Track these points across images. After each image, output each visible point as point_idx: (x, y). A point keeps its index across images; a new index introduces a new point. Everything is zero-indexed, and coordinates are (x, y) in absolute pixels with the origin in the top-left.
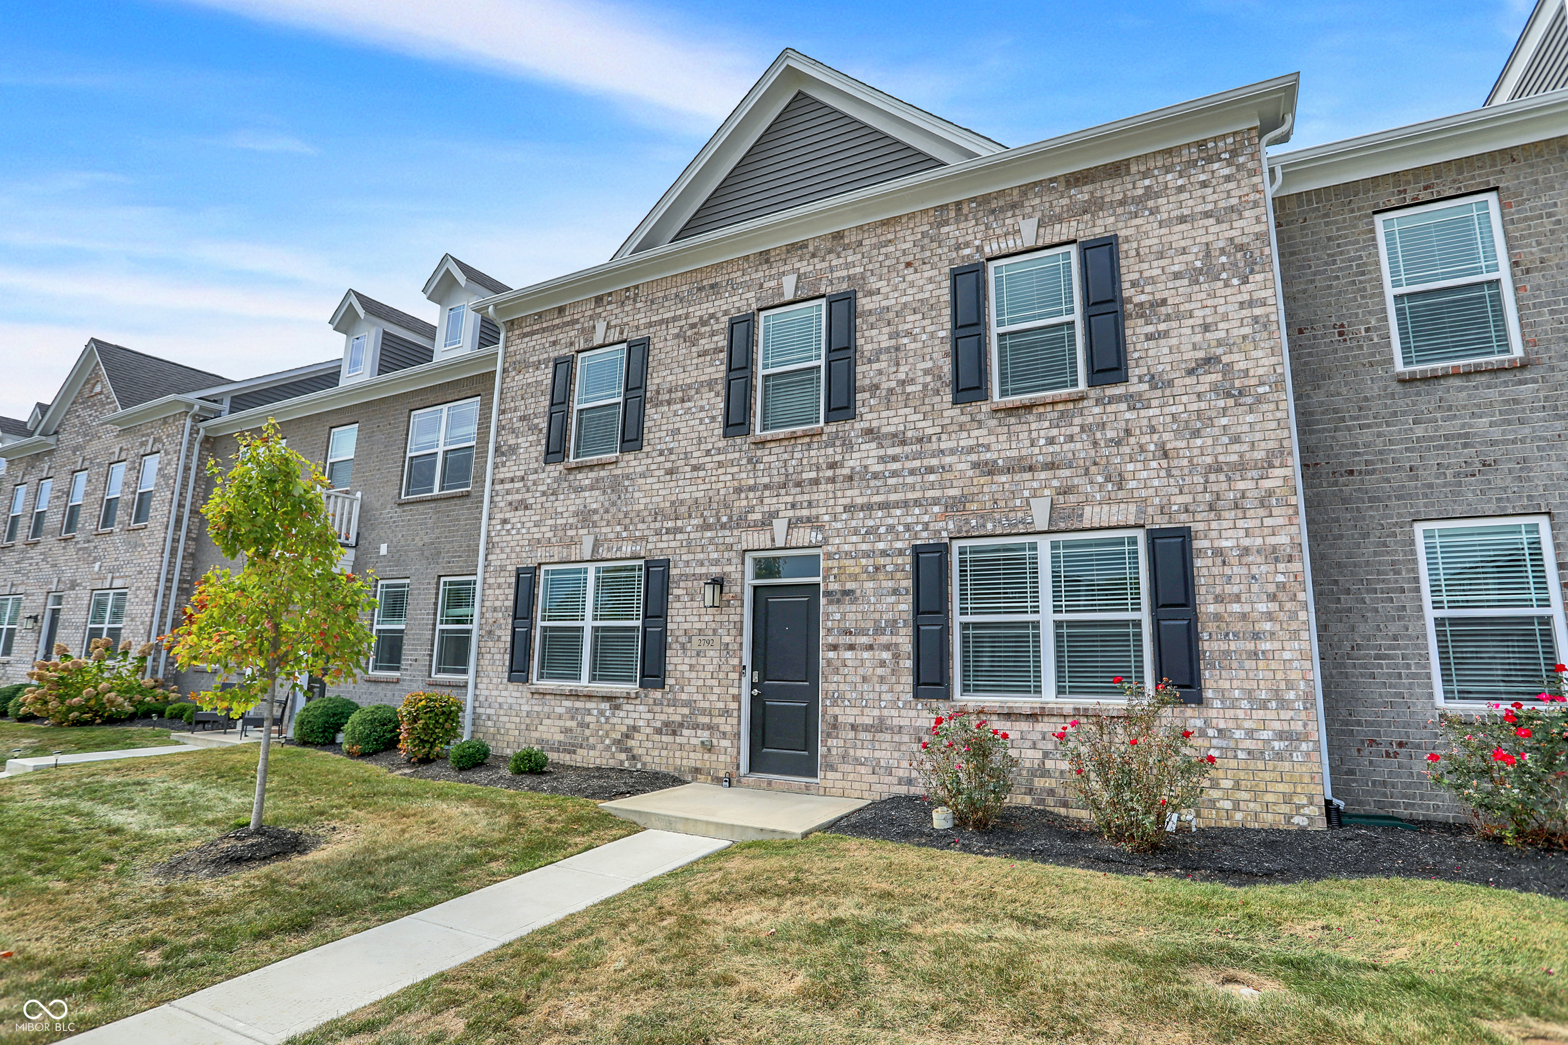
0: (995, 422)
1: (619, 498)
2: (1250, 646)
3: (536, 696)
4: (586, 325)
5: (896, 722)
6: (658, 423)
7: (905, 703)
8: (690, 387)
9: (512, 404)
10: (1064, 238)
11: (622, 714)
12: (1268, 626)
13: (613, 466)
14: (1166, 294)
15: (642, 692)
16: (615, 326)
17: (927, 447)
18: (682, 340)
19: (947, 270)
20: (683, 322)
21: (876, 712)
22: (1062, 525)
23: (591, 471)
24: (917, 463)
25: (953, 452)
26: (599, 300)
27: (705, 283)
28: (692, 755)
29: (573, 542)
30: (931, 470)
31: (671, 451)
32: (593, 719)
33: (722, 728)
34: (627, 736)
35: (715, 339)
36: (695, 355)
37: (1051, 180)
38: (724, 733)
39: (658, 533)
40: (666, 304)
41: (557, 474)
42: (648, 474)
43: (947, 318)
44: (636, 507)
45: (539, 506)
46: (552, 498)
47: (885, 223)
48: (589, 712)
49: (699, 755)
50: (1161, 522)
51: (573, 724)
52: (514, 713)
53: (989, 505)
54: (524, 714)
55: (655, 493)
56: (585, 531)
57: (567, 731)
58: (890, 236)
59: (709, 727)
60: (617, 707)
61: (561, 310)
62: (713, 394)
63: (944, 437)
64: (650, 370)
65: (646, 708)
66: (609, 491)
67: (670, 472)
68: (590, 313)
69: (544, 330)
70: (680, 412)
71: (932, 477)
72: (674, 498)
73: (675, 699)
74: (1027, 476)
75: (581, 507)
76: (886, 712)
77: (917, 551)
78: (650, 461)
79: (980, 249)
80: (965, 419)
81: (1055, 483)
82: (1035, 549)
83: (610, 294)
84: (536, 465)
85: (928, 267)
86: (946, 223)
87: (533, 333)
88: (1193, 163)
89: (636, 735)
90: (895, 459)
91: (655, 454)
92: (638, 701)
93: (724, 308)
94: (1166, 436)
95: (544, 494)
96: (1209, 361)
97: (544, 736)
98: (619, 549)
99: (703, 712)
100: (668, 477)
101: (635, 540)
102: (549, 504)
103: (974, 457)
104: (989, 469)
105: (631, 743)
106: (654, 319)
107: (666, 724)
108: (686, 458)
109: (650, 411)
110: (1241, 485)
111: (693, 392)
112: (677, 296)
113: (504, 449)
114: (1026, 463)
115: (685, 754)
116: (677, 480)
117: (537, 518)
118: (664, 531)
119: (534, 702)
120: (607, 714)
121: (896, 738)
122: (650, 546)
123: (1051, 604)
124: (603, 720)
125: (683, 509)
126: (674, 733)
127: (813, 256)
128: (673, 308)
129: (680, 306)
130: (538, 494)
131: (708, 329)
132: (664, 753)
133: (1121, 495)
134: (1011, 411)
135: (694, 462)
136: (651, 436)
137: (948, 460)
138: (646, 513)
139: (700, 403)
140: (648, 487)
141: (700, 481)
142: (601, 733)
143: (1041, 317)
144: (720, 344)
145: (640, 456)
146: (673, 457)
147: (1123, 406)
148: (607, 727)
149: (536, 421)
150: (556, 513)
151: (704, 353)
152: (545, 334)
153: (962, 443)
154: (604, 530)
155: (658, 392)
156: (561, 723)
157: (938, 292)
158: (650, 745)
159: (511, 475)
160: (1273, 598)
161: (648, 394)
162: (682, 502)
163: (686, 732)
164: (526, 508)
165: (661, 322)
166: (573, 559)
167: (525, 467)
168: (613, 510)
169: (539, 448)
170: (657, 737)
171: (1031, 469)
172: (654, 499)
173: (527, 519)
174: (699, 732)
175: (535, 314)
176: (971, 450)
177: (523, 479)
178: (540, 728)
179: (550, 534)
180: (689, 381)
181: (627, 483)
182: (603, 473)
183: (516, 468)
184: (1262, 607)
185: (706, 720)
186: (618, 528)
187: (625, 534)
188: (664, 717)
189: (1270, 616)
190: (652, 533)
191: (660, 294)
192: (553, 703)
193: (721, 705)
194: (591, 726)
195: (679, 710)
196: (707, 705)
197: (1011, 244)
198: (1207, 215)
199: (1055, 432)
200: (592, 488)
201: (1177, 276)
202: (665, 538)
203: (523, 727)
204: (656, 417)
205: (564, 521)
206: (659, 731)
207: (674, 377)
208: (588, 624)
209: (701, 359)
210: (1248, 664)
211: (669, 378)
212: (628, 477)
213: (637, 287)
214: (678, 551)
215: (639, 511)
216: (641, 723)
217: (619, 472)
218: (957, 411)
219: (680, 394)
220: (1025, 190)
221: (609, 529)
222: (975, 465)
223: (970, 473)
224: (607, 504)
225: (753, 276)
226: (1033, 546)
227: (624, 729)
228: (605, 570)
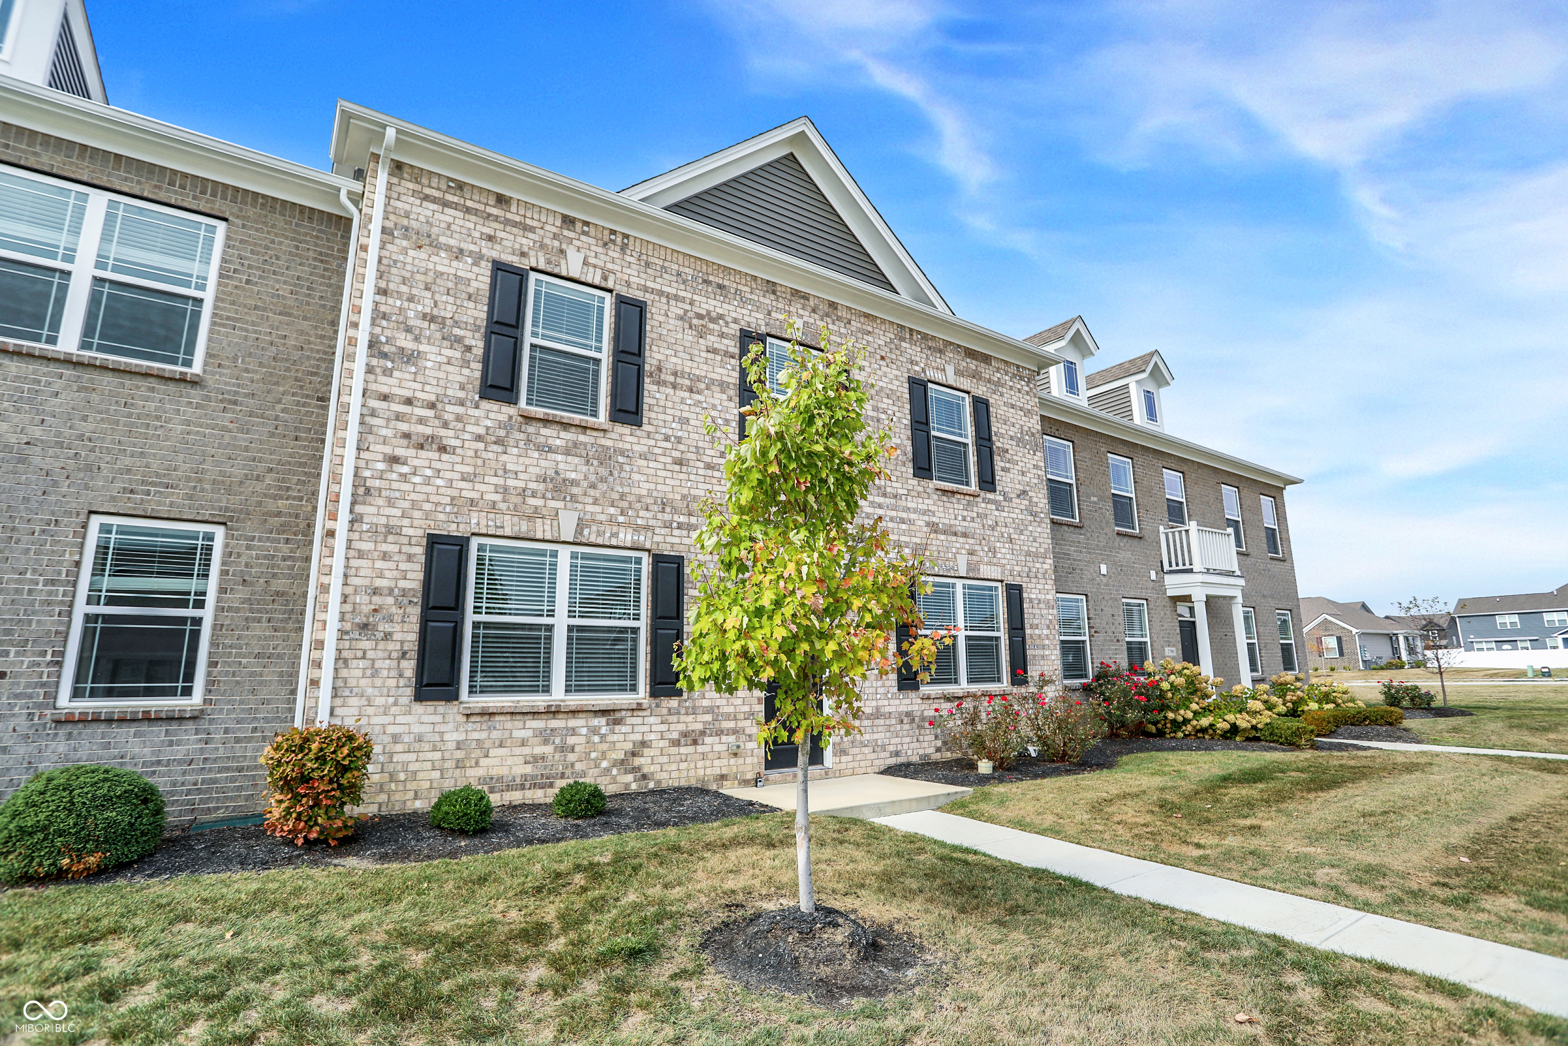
0: (936, 497)
1: (611, 474)
2: (1041, 652)
3: (473, 719)
4: (547, 241)
5: (887, 709)
6: (662, 403)
7: (893, 694)
8: (699, 379)
9: (404, 289)
10: (965, 388)
11: (624, 729)
12: (1047, 642)
13: (601, 434)
14: (1008, 447)
15: (653, 702)
16: (595, 266)
17: (899, 502)
18: (687, 326)
19: (906, 375)
20: (688, 307)
21: (874, 703)
22: (971, 575)
23: (565, 430)
24: (894, 513)
25: (915, 511)
26: (569, 221)
27: (711, 278)
28: (716, 763)
29: (536, 515)
30: (903, 521)
31: (679, 440)
32: (582, 740)
33: (748, 731)
34: (634, 754)
35: (725, 341)
36: (704, 348)
37: (959, 346)
38: (750, 736)
39: (668, 525)
40: (665, 275)
41: (503, 418)
42: (649, 456)
43: (908, 412)
44: (636, 491)
45: (472, 453)
46: (499, 449)
47: (867, 316)
48: (573, 732)
49: (725, 762)
50: (1010, 580)
51: (548, 749)
52: (427, 747)
53: (936, 554)
54: (451, 746)
55: (661, 480)
56: (560, 504)
57: (535, 760)
58: (870, 329)
59: (735, 732)
60: (617, 722)
61: (501, 200)
62: (725, 397)
63: (909, 498)
64: (648, 340)
65: (659, 719)
66: (595, 463)
67: (679, 462)
68: (554, 230)
69: (468, 210)
70: (689, 402)
71: (904, 526)
72: (685, 491)
73: (694, 708)
74: (954, 538)
75: (551, 473)
76: (880, 703)
78: (652, 442)
79: (924, 370)
80: (921, 489)
81: (967, 547)
82: (955, 588)
83: (587, 224)
84: (461, 394)
85: (894, 366)
86: (903, 339)
87: (446, 204)
88: (1014, 376)
89: (646, 751)
90: (880, 506)
91: (657, 436)
92: (647, 713)
93: (734, 315)
94: (1012, 531)
95: (479, 438)
96: (1024, 492)
97: (494, 772)
98: (615, 535)
99: (728, 716)
100: (677, 468)
101: (637, 529)
102: (490, 455)
103: (926, 518)
104: (934, 528)
105: (637, 761)
106: (650, 284)
107: (685, 735)
108: (697, 453)
109: (649, 386)
110: (1038, 565)
111: (703, 386)
112: (679, 274)
113: (386, 349)
114: (953, 529)
115: (708, 763)
116: (689, 474)
117: (470, 469)
118: (675, 525)
119: (470, 726)
120: (603, 731)
121: (888, 722)
122: (657, 539)
123: (963, 624)
124: (596, 739)
125: (695, 506)
126: (695, 742)
127: (814, 311)
128: (675, 285)
129: (683, 287)
130: (467, 436)
131: (717, 327)
132: (683, 766)
133: (995, 560)
134: (945, 492)
135: (708, 460)
136: (653, 415)
137: (913, 516)
138: (650, 501)
139: (711, 400)
140: (652, 472)
141: (715, 481)
142: (593, 755)
143: (951, 433)
144: (731, 350)
145: (638, 433)
146: (682, 447)
147: (994, 507)
148: (604, 746)
149: (457, 331)
150: (505, 471)
151: (715, 351)
152: (473, 218)
153: (920, 506)
154: (589, 508)
155: (660, 369)
156: (527, 750)
157: (900, 389)
158: (665, 759)
159: (409, 394)
160: (1048, 627)
161: (647, 367)
162: (695, 498)
163: (708, 740)
164: (443, 449)
165: (661, 293)
166: (539, 535)
167: (440, 391)
168: (603, 487)
169: (466, 371)
170: (674, 750)
171: (955, 534)
172: (659, 487)
173: (448, 466)
174: (724, 738)
175: (453, 180)
176: (925, 512)
177: (432, 406)
178: (484, 762)
179: (498, 497)
180: (697, 372)
181: (621, 459)
182: (582, 438)
183: (418, 386)
184: (1046, 632)
185: (731, 725)
186: (612, 510)
187: (621, 519)
188: (682, 727)
189: (1047, 637)
190: (660, 523)
191: (657, 261)
192: (509, 725)
193: (746, 708)
194: (577, 749)
195: (700, 718)
196: (731, 709)
197: (939, 377)
198: (1021, 409)
199: (965, 513)
200: (567, 452)
201: (1012, 438)
202: (676, 532)
203: (449, 764)
204: (658, 395)
205: (522, 484)
206: (676, 743)
207: (680, 361)
208: (561, 622)
209: (711, 356)
210: (1042, 662)
211: (674, 360)
212: (622, 453)
213: (626, 236)
214: (692, 550)
215: (640, 496)
216: (652, 736)
217: (609, 443)
218: (914, 482)
219: (688, 382)
220: (948, 343)
221: (598, 509)
222: (928, 524)
223: (925, 529)
224: (592, 478)
225: (761, 299)
226: (954, 586)
227: (629, 746)
228: (585, 557)
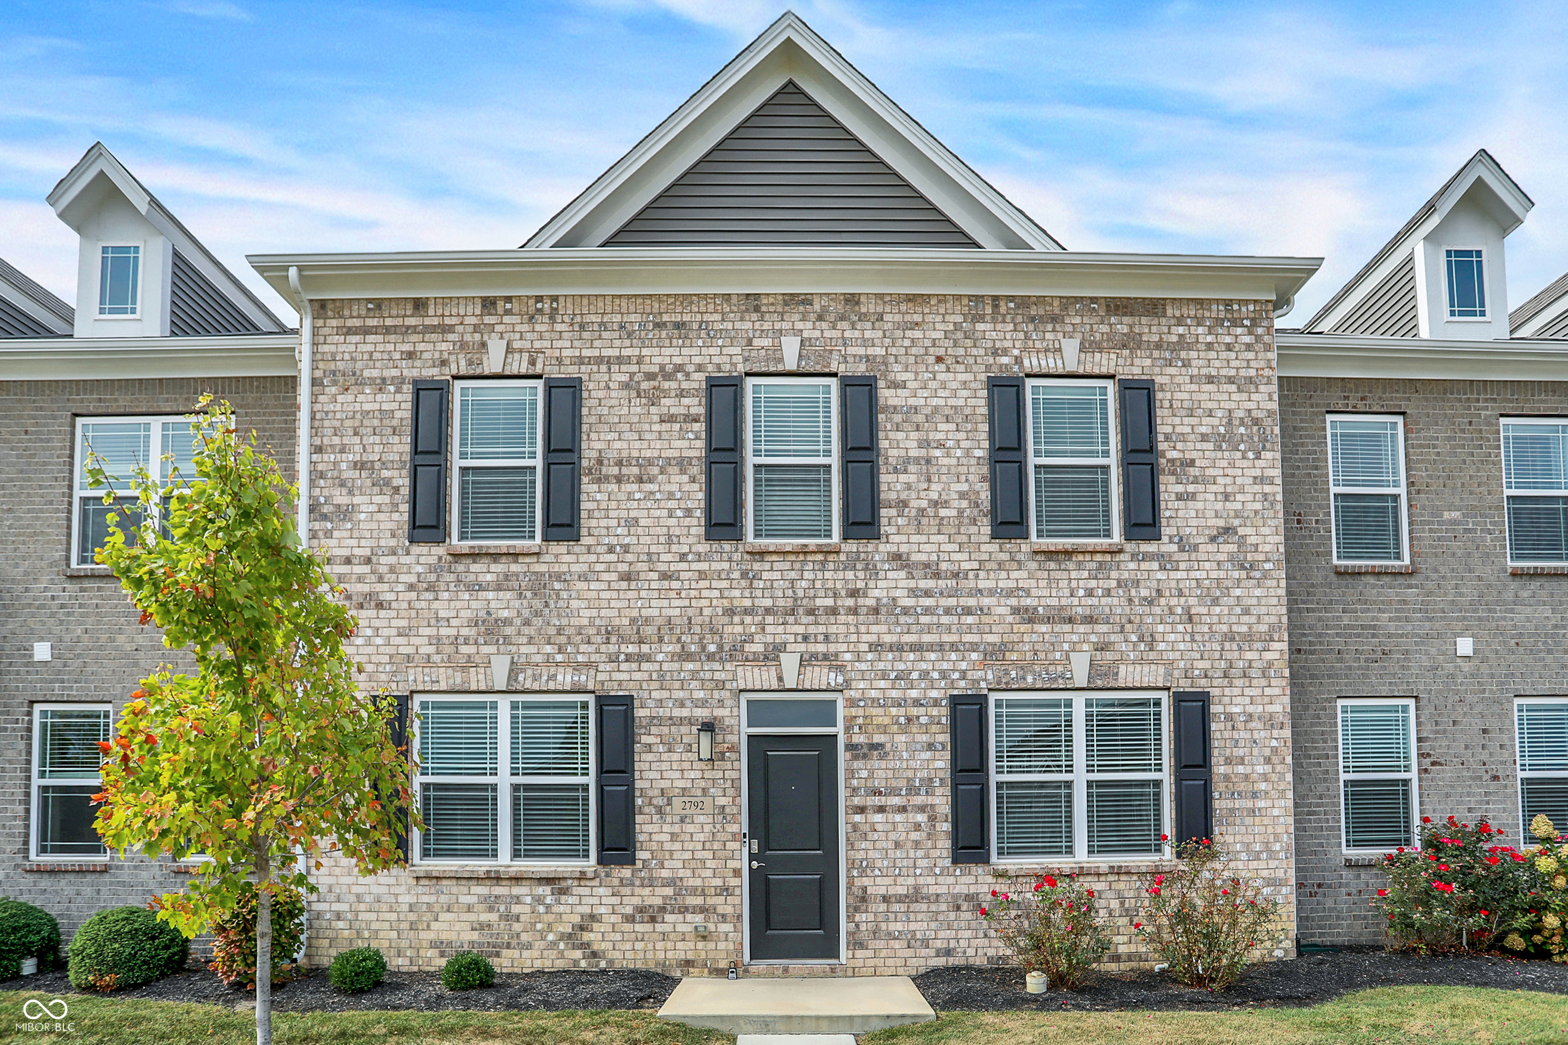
0: (1033, 565)
1: (547, 605)
2: (1250, 804)
3: (422, 882)
4: (468, 338)
5: (932, 890)
6: (603, 505)
7: (943, 869)
8: (650, 462)
9: (336, 440)
10: (1104, 371)
11: (571, 900)
12: (1263, 786)
13: (534, 559)
14: (1194, 455)
15: (602, 870)
16: (521, 351)
17: (963, 583)
18: (634, 394)
19: (983, 377)
20: (635, 368)
21: (911, 881)
22: (1099, 683)
23: (495, 562)
24: (952, 602)
25: (992, 592)
26: (489, 304)
27: (666, 318)
28: (680, 945)
29: (470, 663)
30: (968, 611)
31: (626, 549)
32: (527, 909)
33: (720, 910)
34: (582, 928)
35: (686, 401)
36: (656, 418)
37: (1093, 300)
38: (723, 916)
39: (613, 659)
40: (605, 335)
41: (433, 560)
42: (590, 576)
43: (984, 436)
44: (575, 621)
45: (405, 605)
46: (429, 596)
47: (911, 299)
48: (518, 900)
49: (691, 945)
50: (1185, 686)
51: (493, 917)
52: (385, 907)
53: (1029, 656)
54: (405, 908)
55: (604, 604)
56: (492, 649)
57: (481, 927)
58: (917, 318)
59: (703, 910)
60: (564, 891)
61: (419, 305)
62: (685, 478)
63: (982, 574)
64: (585, 428)
65: (609, 891)
66: (529, 594)
67: (627, 577)
68: (474, 320)
69: (388, 330)
70: (637, 496)
71: (970, 619)
72: (635, 613)
73: (651, 879)
74: (1067, 628)
75: (482, 614)
76: (921, 880)
77: (956, 702)
78: (593, 558)
79: (1018, 360)
80: (1005, 556)
81: (1093, 638)
82: (1071, 706)
83: (508, 299)
84: (393, 543)
85: (961, 368)
86: (981, 318)
87: (366, 331)
88: (1219, 322)
89: (596, 926)
90: (927, 593)
91: (600, 549)
92: (596, 882)
93: (697, 360)
94: (1192, 601)
95: (411, 587)
96: (1228, 530)
97: (444, 936)
98: (553, 677)
99: (693, 891)
100: (624, 585)
101: (577, 667)
102: (423, 604)
103: (1014, 602)
104: (1029, 616)
105: (587, 936)
106: (586, 353)
107: (641, 910)
108: (650, 561)
109: (588, 487)
110: (1249, 655)
111: (655, 470)
112: (622, 327)
113: (326, 509)
114: (1066, 614)
115: (670, 945)
116: (639, 590)
117: (404, 623)
118: (622, 657)
119: (420, 889)
120: (548, 900)
121: (933, 908)
122: (601, 677)
123: (1084, 763)
124: (541, 909)
125: (649, 630)
126: (653, 920)
127: (820, 318)
128: (617, 343)
129: (627, 343)
130: (401, 588)
131: (674, 385)
132: (639, 946)
133: (1152, 655)
134: (1051, 554)
135: (663, 567)
136: (593, 523)
137: (986, 601)
138: (592, 631)
139: (668, 488)
140: (593, 595)
141: (673, 594)
142: (539, 926)
143: (1075, 454)
144: (693, 411)
145: (577, 549)
146: (630, 557)
147: (1155, 565)
148: (550, 918)
149: (386, 474)
150: (438, 619)
151: (670, 419)
152: (392, 338)
153: (1001, 584)
154: (524, 649)
155: (600, 462)
156: (472, 917)
157: (972, 402)
158: (618, 937)
159: (346, 552)
160: (1268, 761)
161: (585, 463)
162: (647, 621)
163: (669, 918)
164: (380, 606)
165: (599, 360)
166: (474, 687)
167: (373, 543)
168: (538, 622)
169: (396, 516)
170: (628, 927)
171: (1070, 620)
172: (603, 613)
173: (385, 623)
174: (689, 917)
175: (369, 301)
176: (1010, 593)
177: (368, 561)
178: (435, 926)
179: (431, 649)
180: (648, 454)
181: (557, 585)
182: (514, 568)
183: (354, 542)
184: (1260, 769)
185: (699, 901)
186: (548, 649)
187: (559, 658)
188: (636, 901)
189: (1265, 778)
190: (604, 658)
191: (594, 318)
192: (455, 890)
193: (718, 882)
194: (522, 918)
195: (658, 891)
196: (698, 882)
197: (1050, 363)
198: (1231, 380)
199: (1093, 584)
200: (499, 588)
201: (1204, 438)
202: (624, 666)
203: (405, 926)
204: (599, 496)
205: (453, 632)
206: (630, 919)
207: (625, 445)
208: (504, 780)
209: (666, 426)
210: (1248, 820)
211: (618, 445)
212: (559, 577)
213: (555, 298)
214: (645, 686)
215: (581, 627)
216: (602, 910)
217: (543, 568)
218: (994, 547)
219: (635, 470)
220: (1068, 302)
221: (533, 649)
222: (1016, 611)
223: (1010, 619)
224: (526, 613)
225: (738, 325)
226: (1069, 704)
227: (577, 919)
228: (527, 706)
